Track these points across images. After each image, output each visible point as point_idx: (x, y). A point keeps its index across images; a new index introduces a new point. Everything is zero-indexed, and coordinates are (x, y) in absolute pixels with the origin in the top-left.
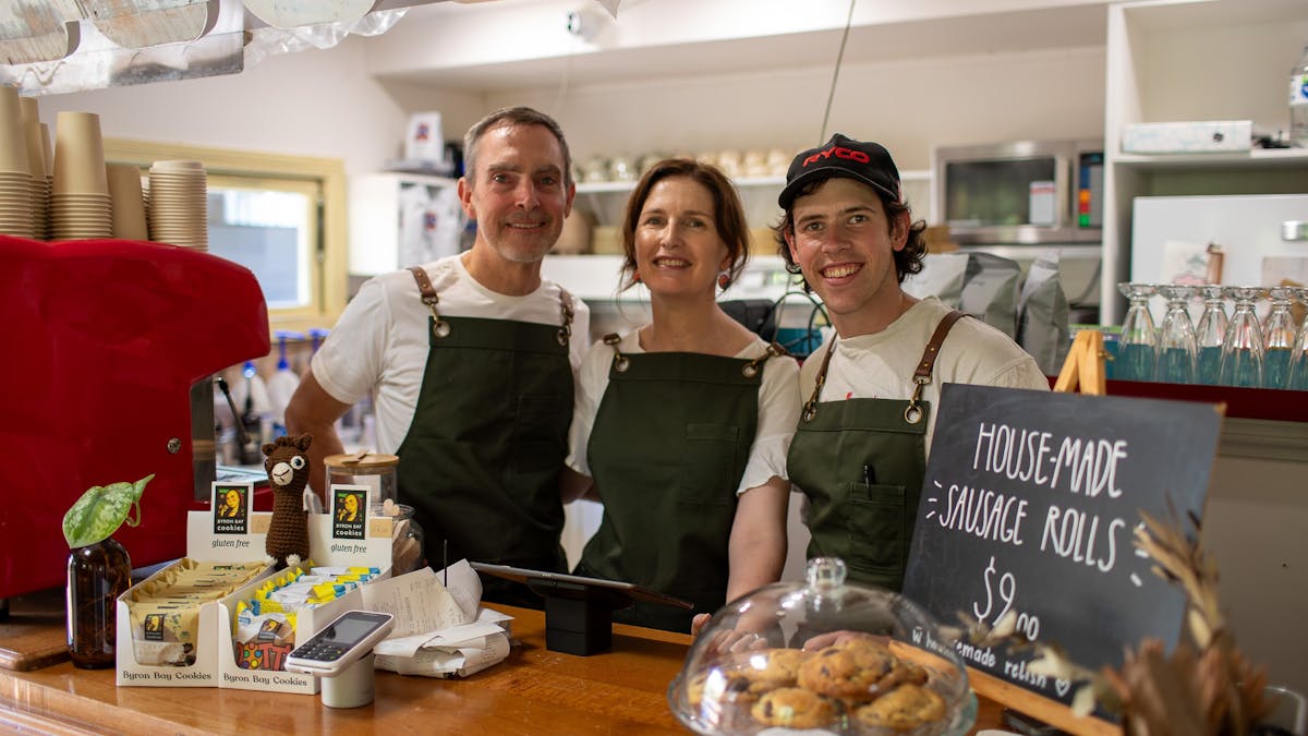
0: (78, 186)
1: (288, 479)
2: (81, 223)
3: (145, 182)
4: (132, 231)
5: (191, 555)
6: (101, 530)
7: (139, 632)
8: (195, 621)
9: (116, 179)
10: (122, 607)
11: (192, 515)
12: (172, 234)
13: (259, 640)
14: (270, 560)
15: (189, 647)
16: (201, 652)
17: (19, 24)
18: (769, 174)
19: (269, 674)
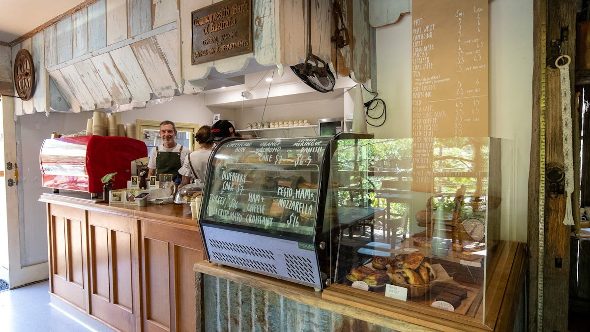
0: (112, 128)
1: (142, 175)
2: (112, 134)
3: (125, 127)
4: (122, 135)
5: (128, 188)
6: (107, 181)
7: (112, 196)
8: (121, 194)
9: (119, 128)
10: (110, 192)
11: (128, 181)
12: (130, 136)
13: (130, 197)
14: (139, 188)
15: (120, 198)
16: (121, 199)
17: (104, 101)
18: (279, 127)
19: (131, 202)
